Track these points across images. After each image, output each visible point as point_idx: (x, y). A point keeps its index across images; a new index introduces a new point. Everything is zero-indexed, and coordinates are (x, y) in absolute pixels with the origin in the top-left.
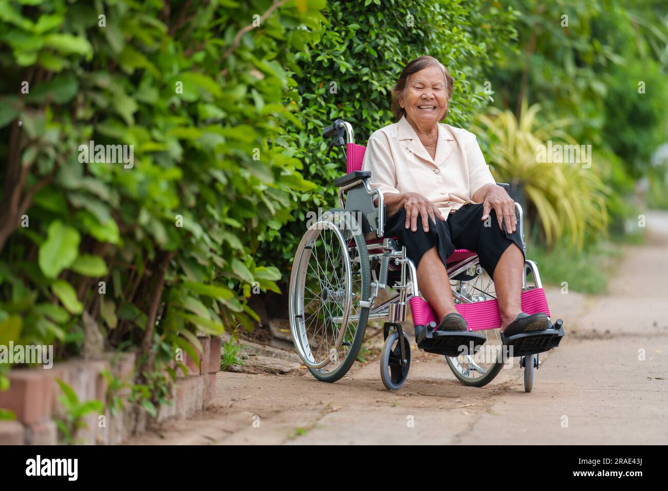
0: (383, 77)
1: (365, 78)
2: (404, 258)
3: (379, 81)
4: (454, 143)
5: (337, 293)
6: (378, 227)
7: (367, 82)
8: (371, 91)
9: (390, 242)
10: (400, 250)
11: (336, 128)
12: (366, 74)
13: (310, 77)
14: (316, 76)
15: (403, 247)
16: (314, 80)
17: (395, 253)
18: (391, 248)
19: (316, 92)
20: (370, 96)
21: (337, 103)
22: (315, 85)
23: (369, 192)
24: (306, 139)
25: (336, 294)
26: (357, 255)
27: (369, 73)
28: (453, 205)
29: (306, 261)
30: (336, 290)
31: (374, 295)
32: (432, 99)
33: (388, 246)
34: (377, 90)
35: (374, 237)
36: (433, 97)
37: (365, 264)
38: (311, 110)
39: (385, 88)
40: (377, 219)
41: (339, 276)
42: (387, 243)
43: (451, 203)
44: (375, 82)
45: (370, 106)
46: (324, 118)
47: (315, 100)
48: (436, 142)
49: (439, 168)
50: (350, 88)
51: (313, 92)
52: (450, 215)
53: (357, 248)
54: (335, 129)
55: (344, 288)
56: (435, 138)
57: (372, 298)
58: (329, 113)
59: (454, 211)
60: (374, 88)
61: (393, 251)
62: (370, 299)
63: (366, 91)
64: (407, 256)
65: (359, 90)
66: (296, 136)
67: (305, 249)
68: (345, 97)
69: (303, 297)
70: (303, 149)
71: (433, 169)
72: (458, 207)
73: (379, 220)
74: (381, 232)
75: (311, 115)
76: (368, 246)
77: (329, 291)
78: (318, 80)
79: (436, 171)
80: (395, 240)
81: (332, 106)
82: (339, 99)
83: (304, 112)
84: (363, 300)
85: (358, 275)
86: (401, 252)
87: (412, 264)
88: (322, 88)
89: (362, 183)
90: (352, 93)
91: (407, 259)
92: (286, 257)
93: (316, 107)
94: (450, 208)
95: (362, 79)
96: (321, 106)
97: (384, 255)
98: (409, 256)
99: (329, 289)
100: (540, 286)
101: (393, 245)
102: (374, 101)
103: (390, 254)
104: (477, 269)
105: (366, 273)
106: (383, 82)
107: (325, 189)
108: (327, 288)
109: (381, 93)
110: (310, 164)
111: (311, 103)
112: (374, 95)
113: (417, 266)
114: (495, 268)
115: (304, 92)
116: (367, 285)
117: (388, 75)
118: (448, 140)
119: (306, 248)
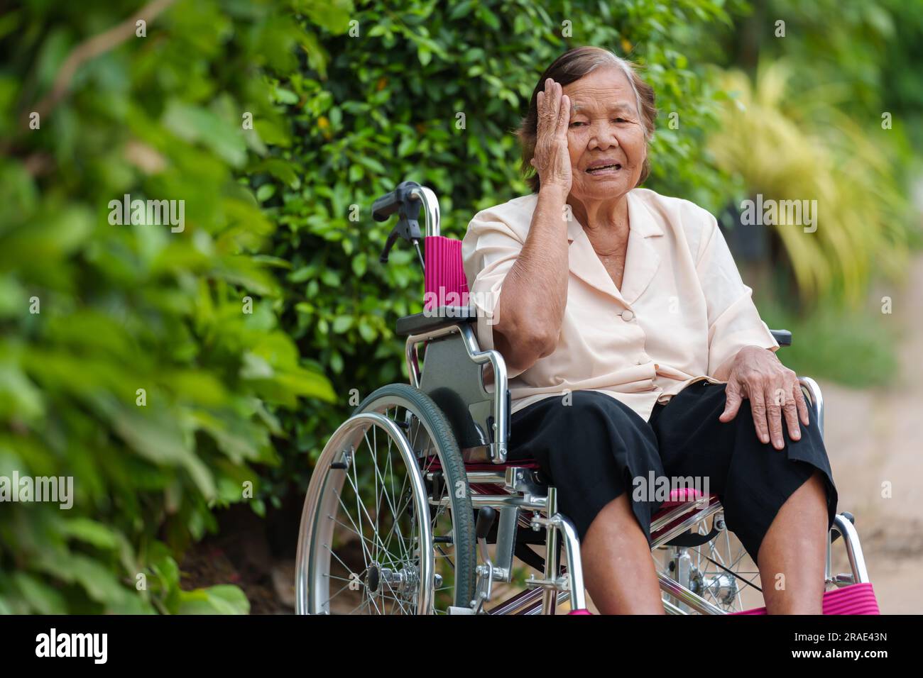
0: (513, 67)
1: (475, 71)
2: (553, 515)
3: (504, 75)
4: (665, 242)
5: (401, 575)
6: (492, 440)
7: (478, 80)
8: (485, 99)
9: (521, 476)
10: (545, 494)
11: (403, 199)
12: (477, 63)
13: (357, 70)
14: (370, 65)
15: (550, 490)
16: (364, 76)
17: (533, 500)
18: (524, 489)
19: (371, 99)
20: (484, 107)
21: (415, 121)
22: (367, 85)
23: (473, 357)
24: (347, 199)
25: (398, 578)
26: (446, 493)
27: (483, 61)
28: (665, 386)
29: (335, 494)
30: (400, 567)
31: (484, 595)
32: (612, 147)
33: (515, 484)
34: (497, 97)
35: (483, 456)
36: (614, 142)
37: (465, 522)
38: (360, 138)
39: (517, 92)
40: (491, 420)
41: (406, 531)
42: (514, 479)
43: (661, 380)
44: (495, 82)
45: (485, 128)
46: (387, 153)
47: (368, 116)
48: (625, 244)
49: (632, 307)
50: (442, 92)
51: (363, 100)
52: (658, 407)
53: (445, 475)
54: (399, 203)
55: (417, 564)
56: (624, 234)
57: (480, 601)
58: (397, 141)
59: (668, 399)
60: (492, 92)
61: (526, 496)
62: (474, 602)
63: (476, 98)
64: (559, 511)
65: (462, 94)
66: (326, 192)
67: (332, 470)
68: (431, 110)
69: (327, 574)
70: (340, 223)
71: (619, 311)
72: (676, 388)
73: (496, 425)
74: (500, 450)
75: (359, 147)
76: (468, 474)
77: (383, 571)
78: (376, 73)
79: (627, 314)
80: (532, 470)
81: (404, 129)
82: (420, 113)
83: (344, 142)
84: (458, 605)
85: (448, 545)
86: (544, 499)
87: (570, 531)
88: (385, 88)
89: (458, 333)
90: (447, 102)
91: (558, 519)
92: (303, 447)
93: (369, 132)
94: (656, 394)
95: (466, 72)
96: (380, 130)
97: (506, 501)
98: (565, 510)
99: (384, 566)
100: (864, 578)
101: (526, 480)
102: (493, 117)
103: (520, 501)
104: (716, 520)
105: (466, 542)
106: (512, 79)
107: (387, 304)
108: (378, 565)
109: (507, 102)
110: (355, 253)
111: (360, 123)
112: (493, 108)
113: (581, 536)
114: (764, 536)
115: (346, 99)
116: (467, 569)
117: (521, 63)
118: (653, 237)
119: (334, 466)
